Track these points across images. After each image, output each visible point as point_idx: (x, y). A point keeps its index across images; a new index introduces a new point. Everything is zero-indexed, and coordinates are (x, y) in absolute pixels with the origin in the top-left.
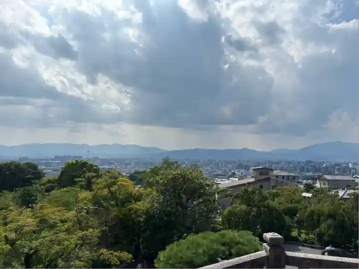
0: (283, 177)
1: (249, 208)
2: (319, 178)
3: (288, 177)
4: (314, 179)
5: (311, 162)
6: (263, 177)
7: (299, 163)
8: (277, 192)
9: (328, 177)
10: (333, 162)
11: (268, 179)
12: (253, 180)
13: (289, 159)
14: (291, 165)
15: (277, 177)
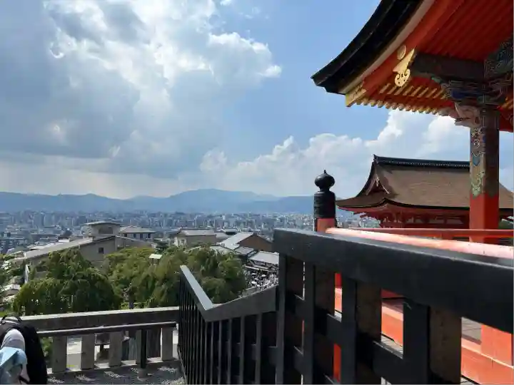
0: (135, 235)
1: (59, 281)
2: (177, 234)
3: (141, 234)
4: (172, 236)
5: (182, 214)
6: (106, 236)
7: (166, 215)
8: (122, 256)
9: (187, 233)
10: (207, 213)
11: (113, 238)
12: (89, 240)
13: (155, 211)
14: (156, 219)
15: (126, 235)
